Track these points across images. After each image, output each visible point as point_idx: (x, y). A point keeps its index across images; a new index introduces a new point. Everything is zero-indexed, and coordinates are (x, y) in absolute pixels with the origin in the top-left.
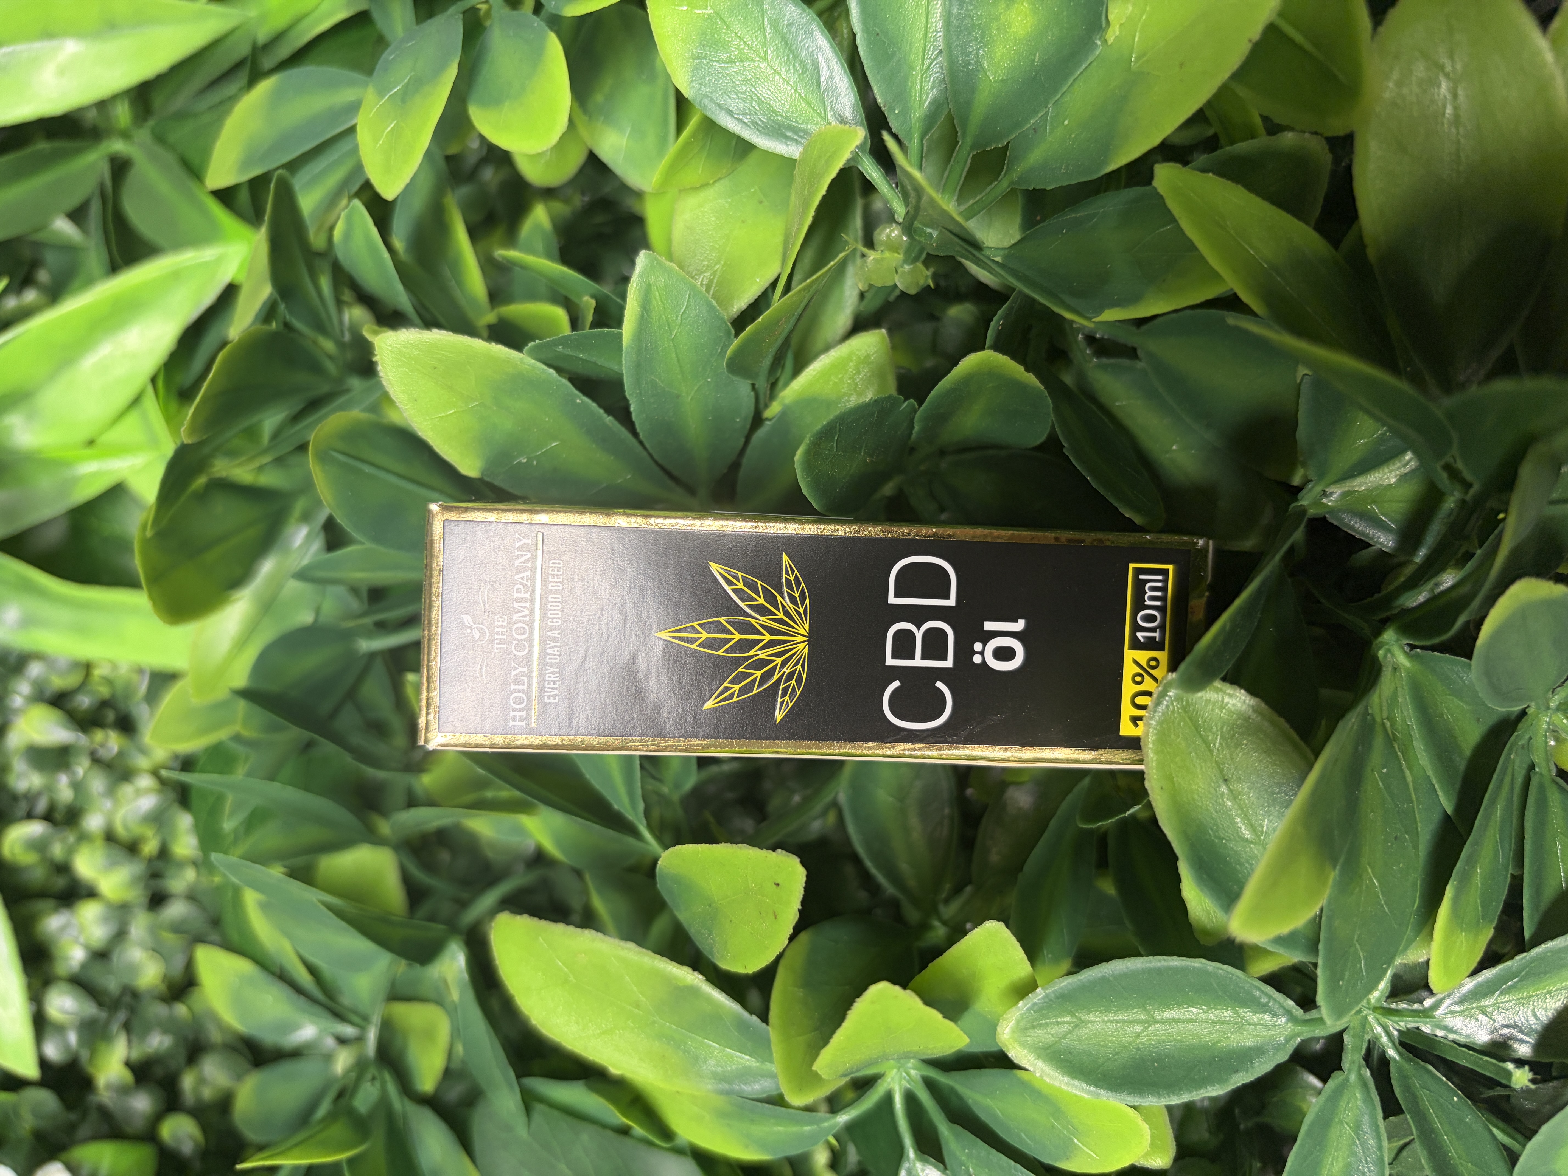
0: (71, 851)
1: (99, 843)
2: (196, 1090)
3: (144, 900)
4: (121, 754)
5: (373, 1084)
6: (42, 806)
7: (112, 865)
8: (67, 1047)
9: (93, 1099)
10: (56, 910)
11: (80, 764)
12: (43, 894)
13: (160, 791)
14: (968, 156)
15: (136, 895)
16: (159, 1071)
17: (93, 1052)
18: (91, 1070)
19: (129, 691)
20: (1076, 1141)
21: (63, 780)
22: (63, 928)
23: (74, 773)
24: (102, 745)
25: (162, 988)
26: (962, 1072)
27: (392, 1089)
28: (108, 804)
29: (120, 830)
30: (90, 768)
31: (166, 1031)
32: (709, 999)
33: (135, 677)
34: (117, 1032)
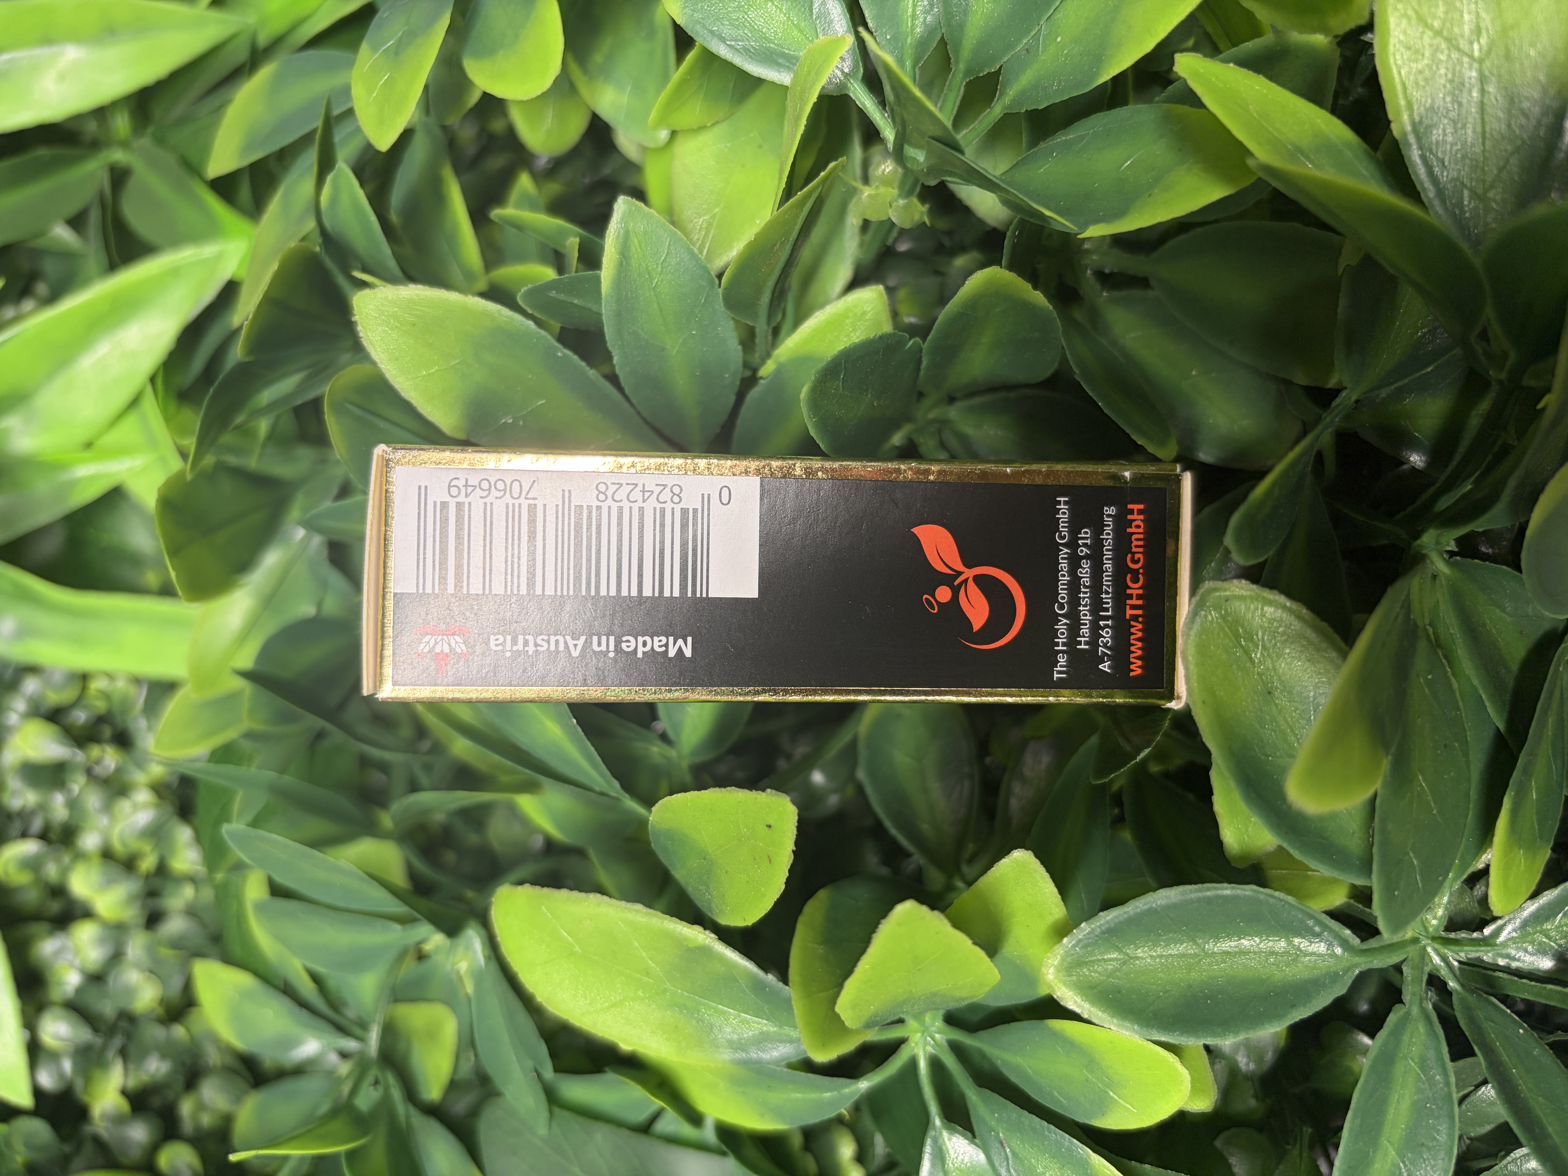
0: (65, 872)
1: (96, 861)
2: (195, 1116)
3: (142, 920)
4: (118, 770)
5: (376, 1089)
6: (37, 825)
7: (108, 883)
8: (61, 1075)
9: (88, 1129)
10: (51, 933)
11: (75, 782)
12: (36, 917)
13: (157, 806)
14: (962, 83)
15: (131, 914)
16: (156, 1102)
17: (88, 1079)
18: (86, 1098)
19: (126, 705)
20: (1111, 1094)
21: (58, 800)
22: (58, 953)
23: (69, 791)
24: (98, 762)
25: (160, 1011)
26: (990, 1030)
27: (397, 1094)
28: (104, 821)
29: (118, 847)
30: (87, 784)
31: (163, 1056)
32: (722, 959)
33: (132, 690)
34: (113, 1058)
